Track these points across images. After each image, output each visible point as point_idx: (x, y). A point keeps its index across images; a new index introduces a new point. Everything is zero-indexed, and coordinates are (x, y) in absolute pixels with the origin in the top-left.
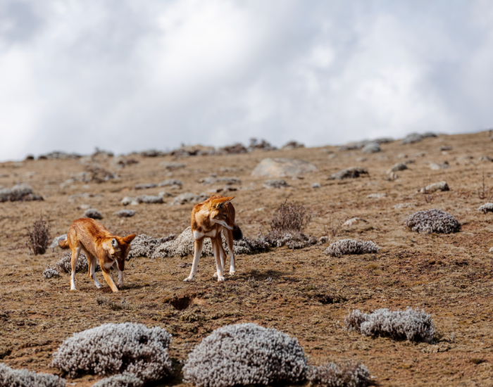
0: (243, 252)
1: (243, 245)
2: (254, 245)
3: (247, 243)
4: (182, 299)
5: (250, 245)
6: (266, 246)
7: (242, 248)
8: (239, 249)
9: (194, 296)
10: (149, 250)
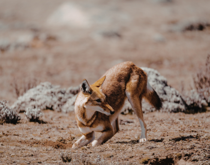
0: (177, 110)
1: (178, 102)
2: (189, 103)
3: (182, 100)
4: (163, 160)
5: (184, 103)
6: (202, 105)
7: (176, 106)
8: (173, 107)
9: (180, 157)
10: (58, 102)
